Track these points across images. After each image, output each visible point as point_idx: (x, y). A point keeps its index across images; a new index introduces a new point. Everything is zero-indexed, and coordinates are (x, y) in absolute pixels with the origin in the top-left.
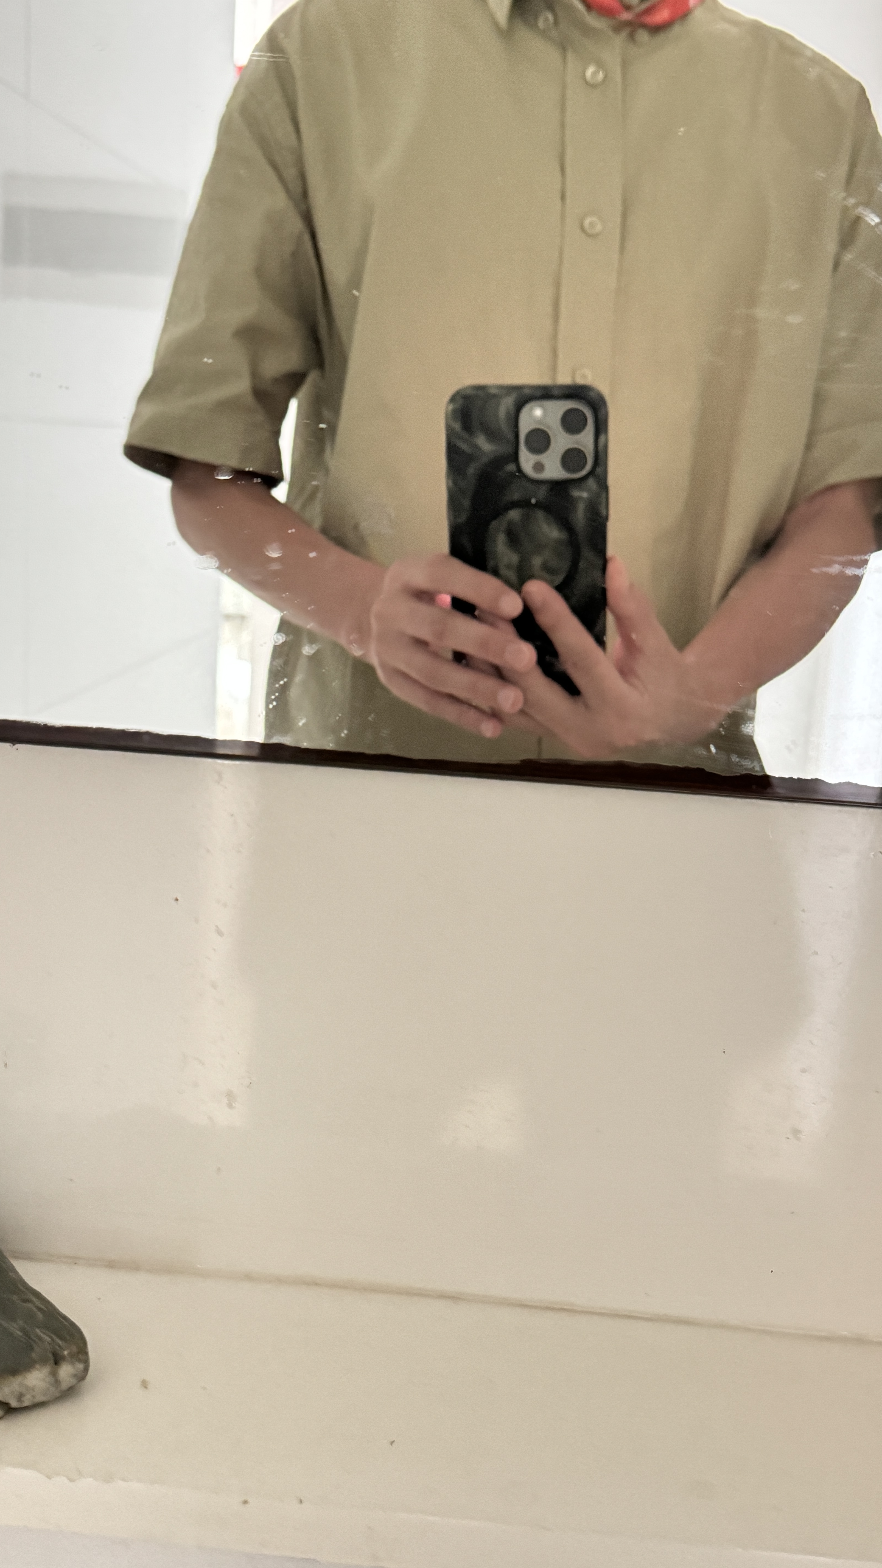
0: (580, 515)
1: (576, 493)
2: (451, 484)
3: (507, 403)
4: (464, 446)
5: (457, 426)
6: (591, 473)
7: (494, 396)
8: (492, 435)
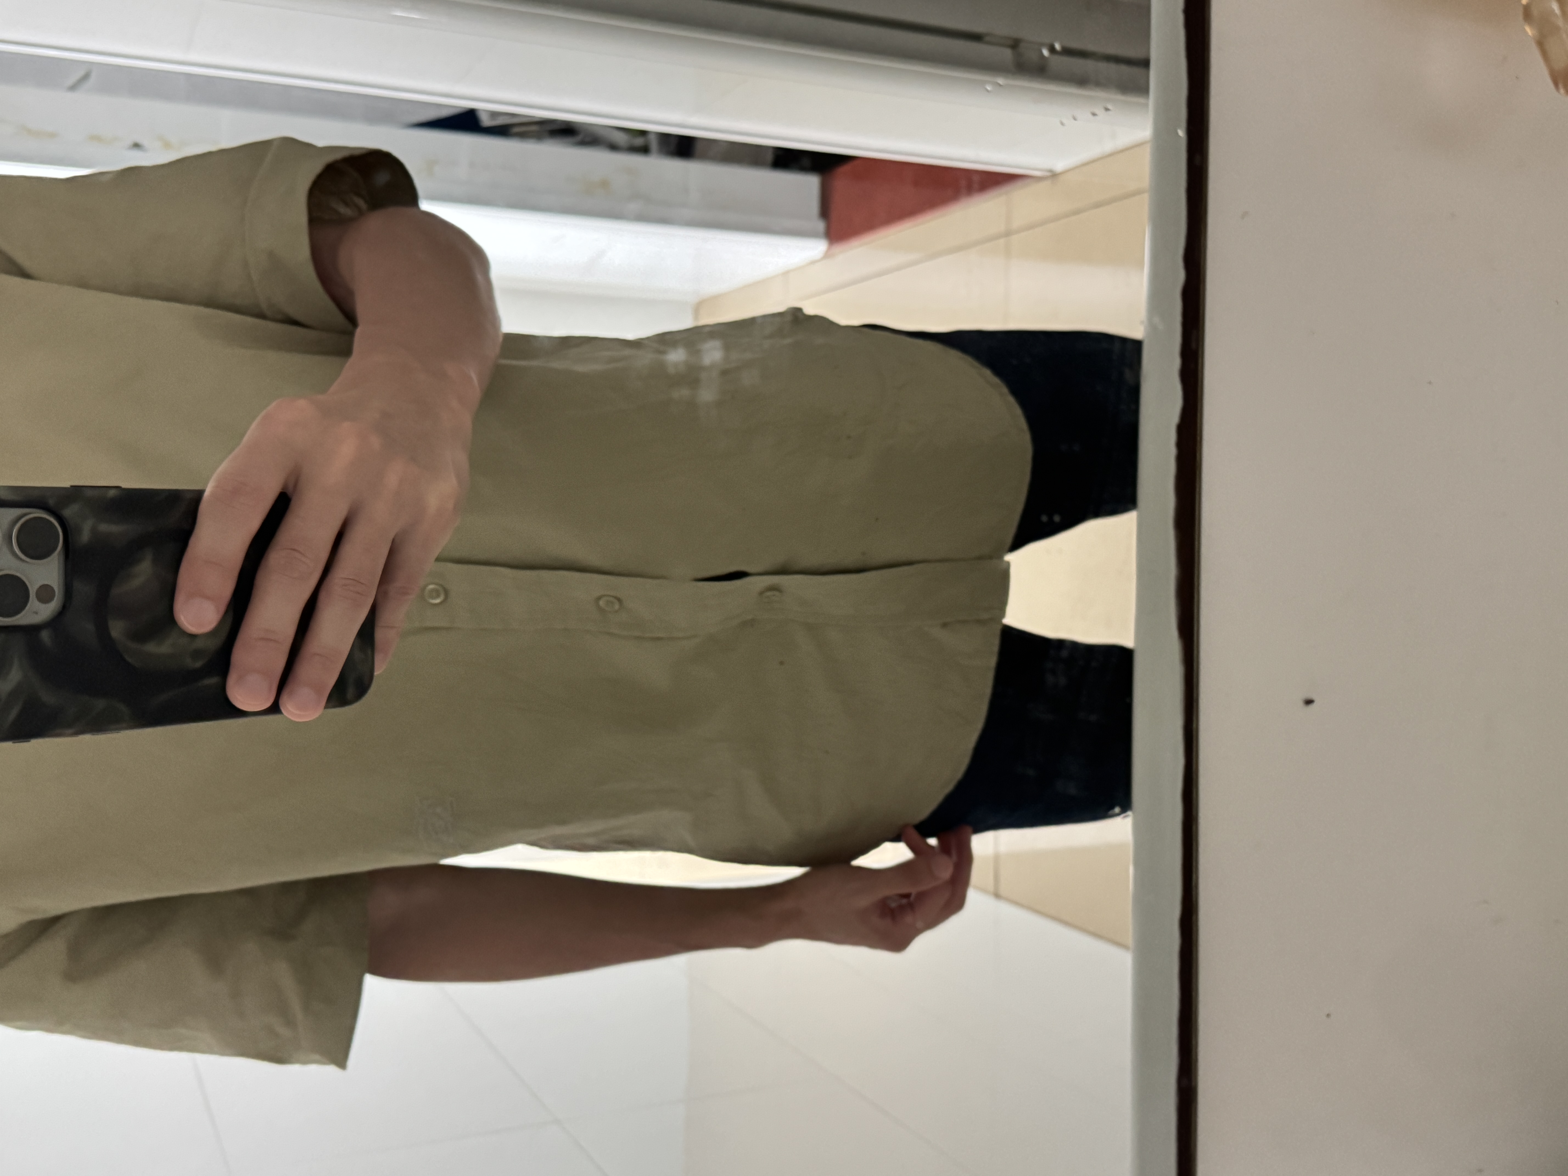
0: (117, 530)
1: (86, 535)
4: (11, 715)
6: (55, 512)
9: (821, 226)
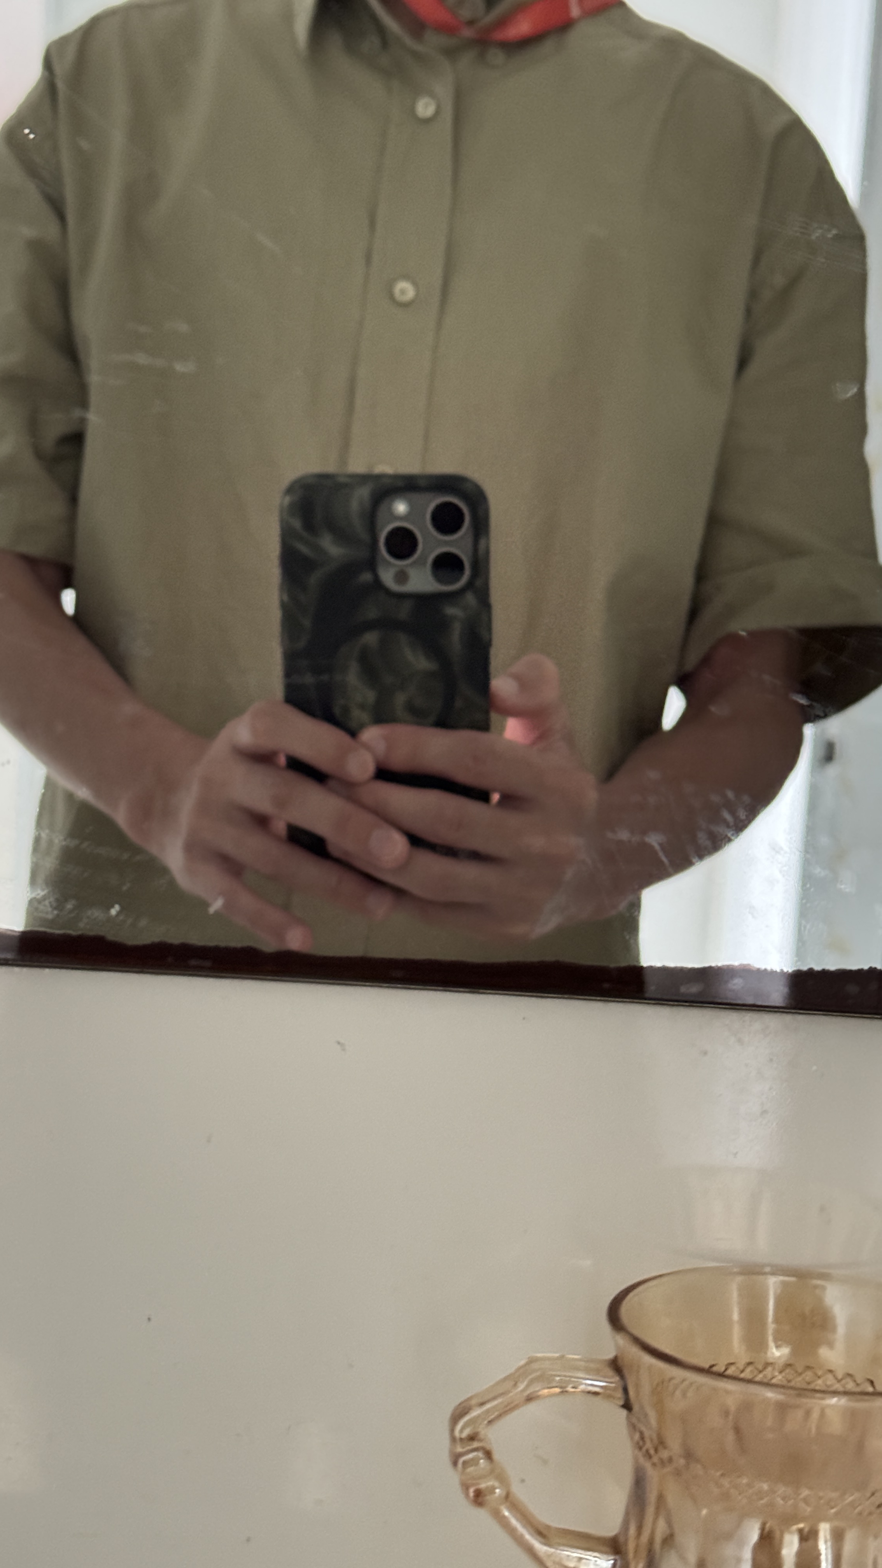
0: (455, 638)
1: (451, 611)
2: (286, 598)
3: (362, 494)
4: (304, 549)
5: (297, 524)
6: (470, 585)
7: (345, 485)
8: (342, 535)
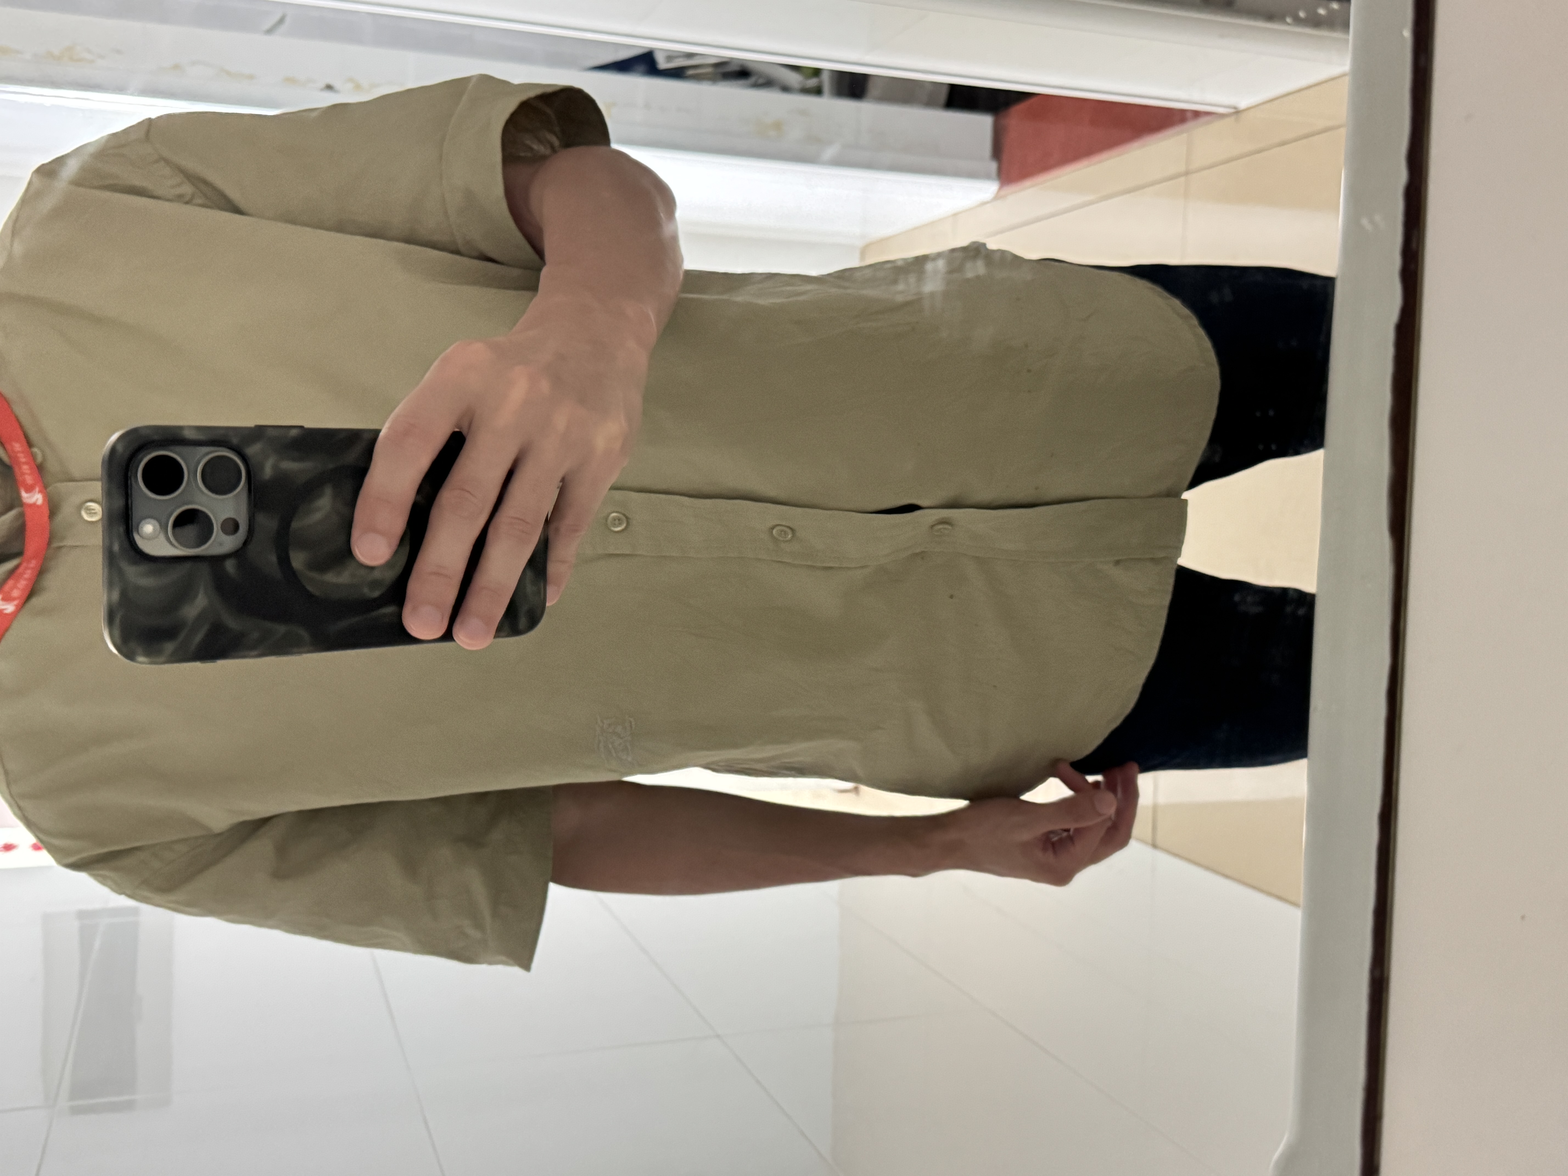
0: (298, 467)
1: (268, 471)
3: (134, 573)
4: (199, 638)
5: (169, 647)
6: (238, 450)
7: (124, 594)
8: (182, 594)
9: (993, 166)
